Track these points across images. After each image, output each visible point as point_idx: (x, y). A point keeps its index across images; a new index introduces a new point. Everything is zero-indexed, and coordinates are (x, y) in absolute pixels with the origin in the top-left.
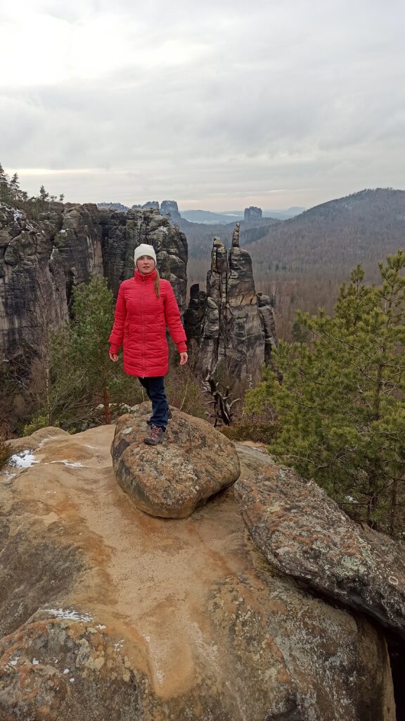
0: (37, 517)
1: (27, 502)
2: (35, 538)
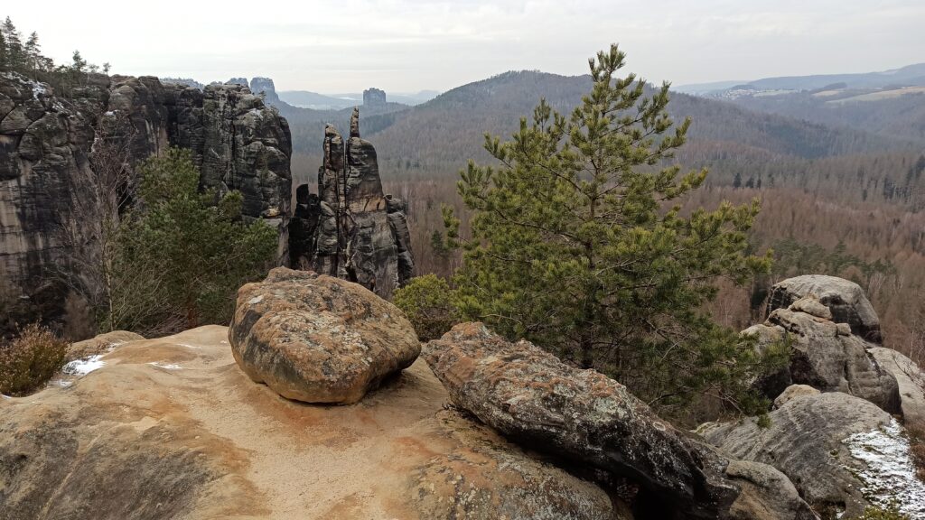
0: (121, 424)
1: (104, 407)
2: (124, 451)
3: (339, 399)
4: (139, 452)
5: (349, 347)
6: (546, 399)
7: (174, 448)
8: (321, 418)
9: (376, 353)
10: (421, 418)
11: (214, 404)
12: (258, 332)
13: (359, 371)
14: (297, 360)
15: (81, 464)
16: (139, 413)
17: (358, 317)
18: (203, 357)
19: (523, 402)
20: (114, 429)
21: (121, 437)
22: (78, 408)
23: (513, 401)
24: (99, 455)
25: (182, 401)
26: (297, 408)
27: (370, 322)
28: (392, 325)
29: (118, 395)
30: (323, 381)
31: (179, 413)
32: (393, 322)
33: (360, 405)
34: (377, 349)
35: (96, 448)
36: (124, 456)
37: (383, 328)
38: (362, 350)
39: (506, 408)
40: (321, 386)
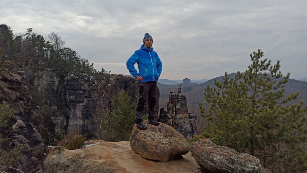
0: (95, 160)
1: (92, 155)
2: (94, 167)
3: (160, 159)
4: (98, 168)
5: (164, 143)
6: (227, 160)
7: (108, 168)
8: (153, 165)
9: (173, 146)
10: (187, 171)
11: (122, 159)
12: (137, 136)
13: (166, 150)
14: (147, 144)
15: (83, 170)
16: (101, 158)
17: (169, 136)
18: (122, 148)
19: (219, 159)
20: (93, 161)
21: (95, 164)
22: (85, 154)
23: (215, 159)
24: (88, 168)
25: (113, 156)
26: (147, 161)
27: (173, 138)
28: (181, 140)
29: (96, 152)
30: (155, 152)
31: (112, 159)
32: (181, 139)
33: (167, 163)
34: (173, 145)
35: (87, 166)
36: (94, 169)
37: (177, 140)
38: (168, 144)
39: (212, 161)
40: (154, 154)
